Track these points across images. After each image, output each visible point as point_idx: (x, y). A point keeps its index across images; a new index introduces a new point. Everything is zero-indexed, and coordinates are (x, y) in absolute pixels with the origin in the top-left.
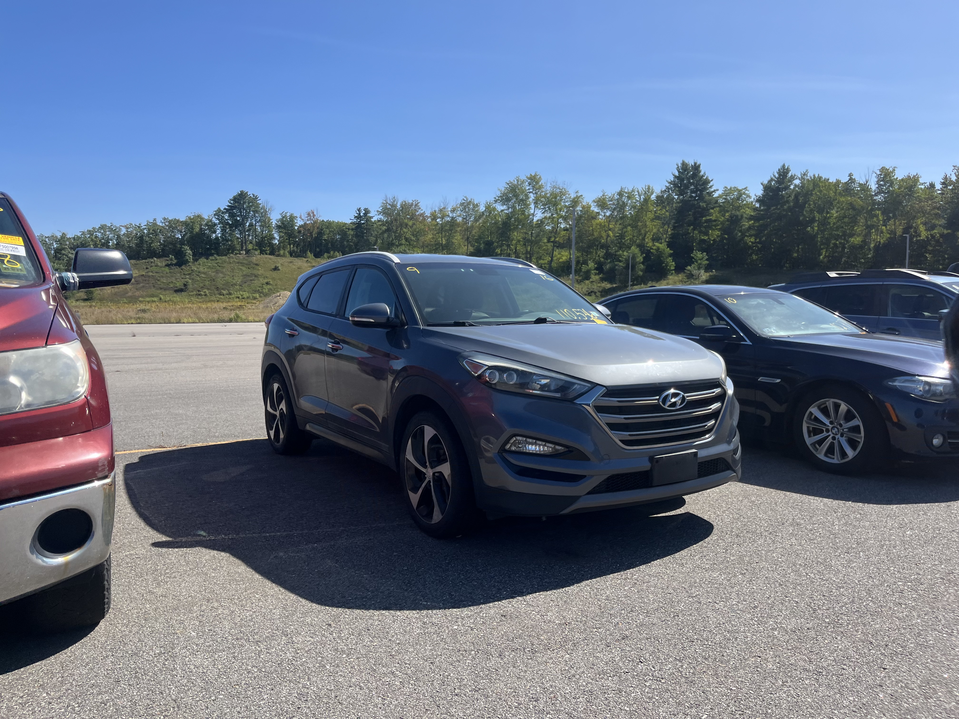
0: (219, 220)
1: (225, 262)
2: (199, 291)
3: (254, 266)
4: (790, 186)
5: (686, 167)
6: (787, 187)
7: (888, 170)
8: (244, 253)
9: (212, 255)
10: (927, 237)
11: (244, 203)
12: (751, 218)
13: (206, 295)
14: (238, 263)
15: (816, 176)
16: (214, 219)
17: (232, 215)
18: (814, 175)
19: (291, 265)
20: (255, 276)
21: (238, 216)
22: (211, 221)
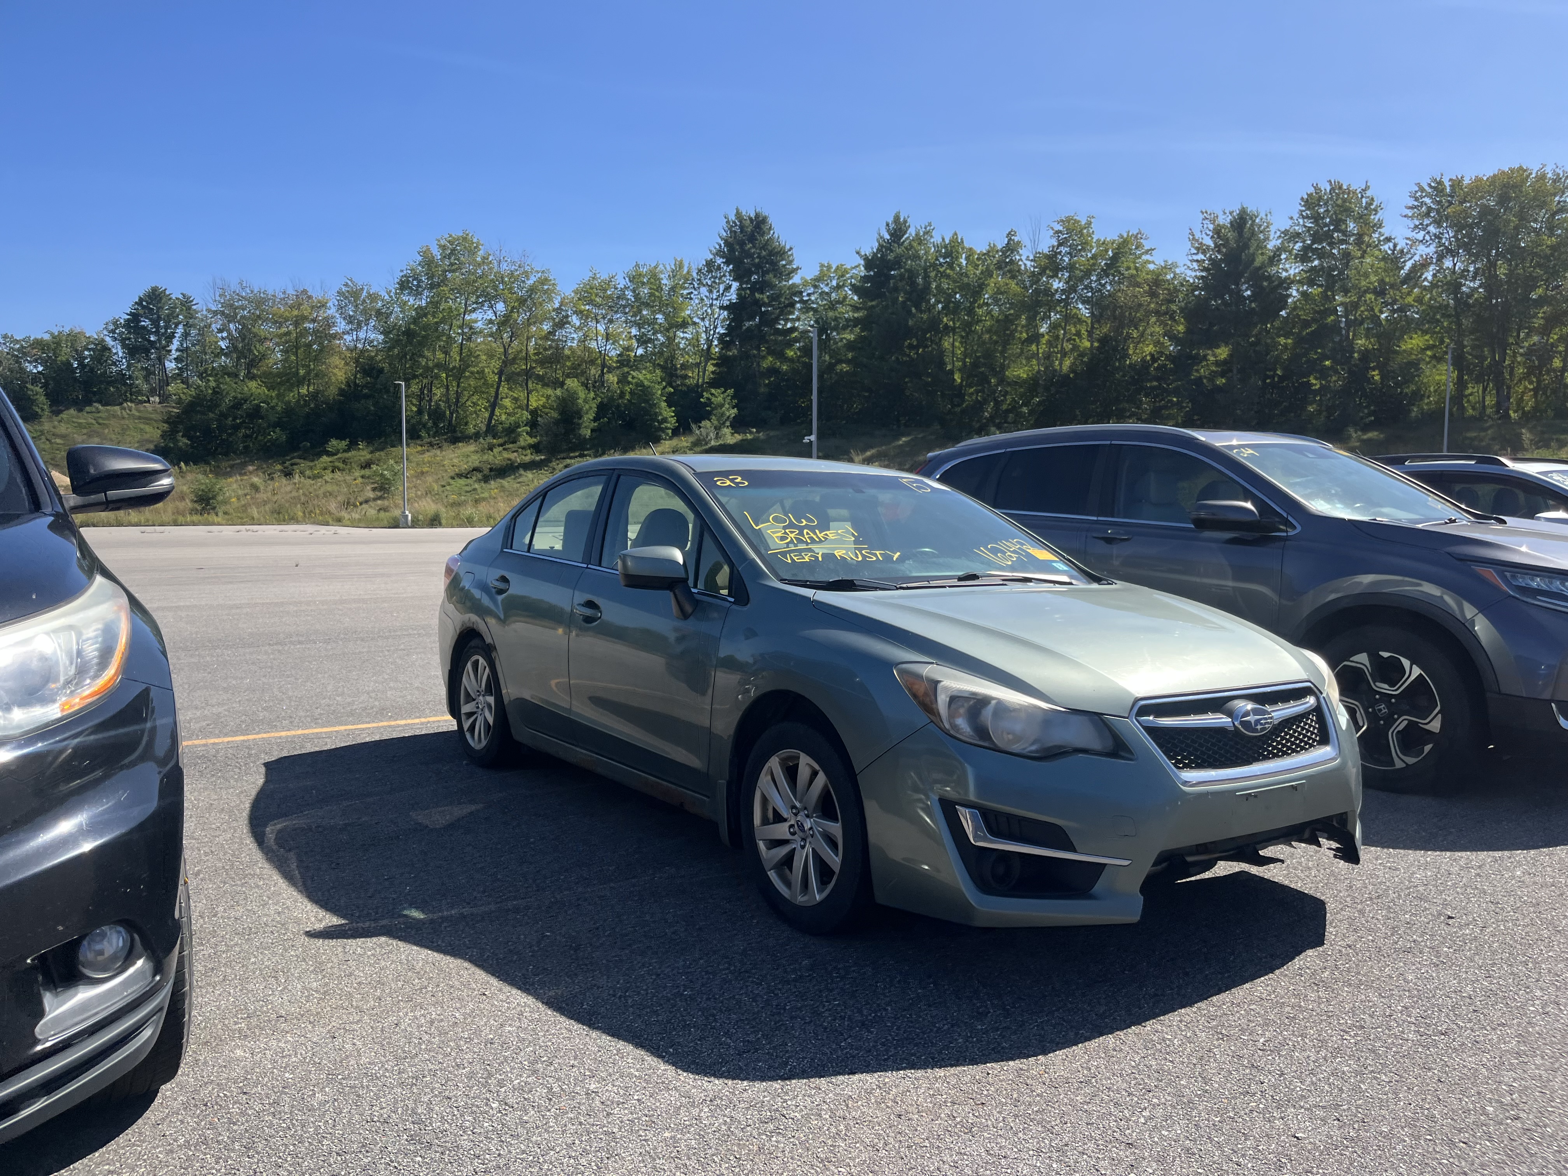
0: (117, 340)
1: (113, 416)
5: (742, 221)
7: (1076, 222)
8: (157, 399)
9: (89, 403)
11: (162, 308)
16: (108, 339)
17: (138, 332)
21: (152, 333)
22: (103, 340)
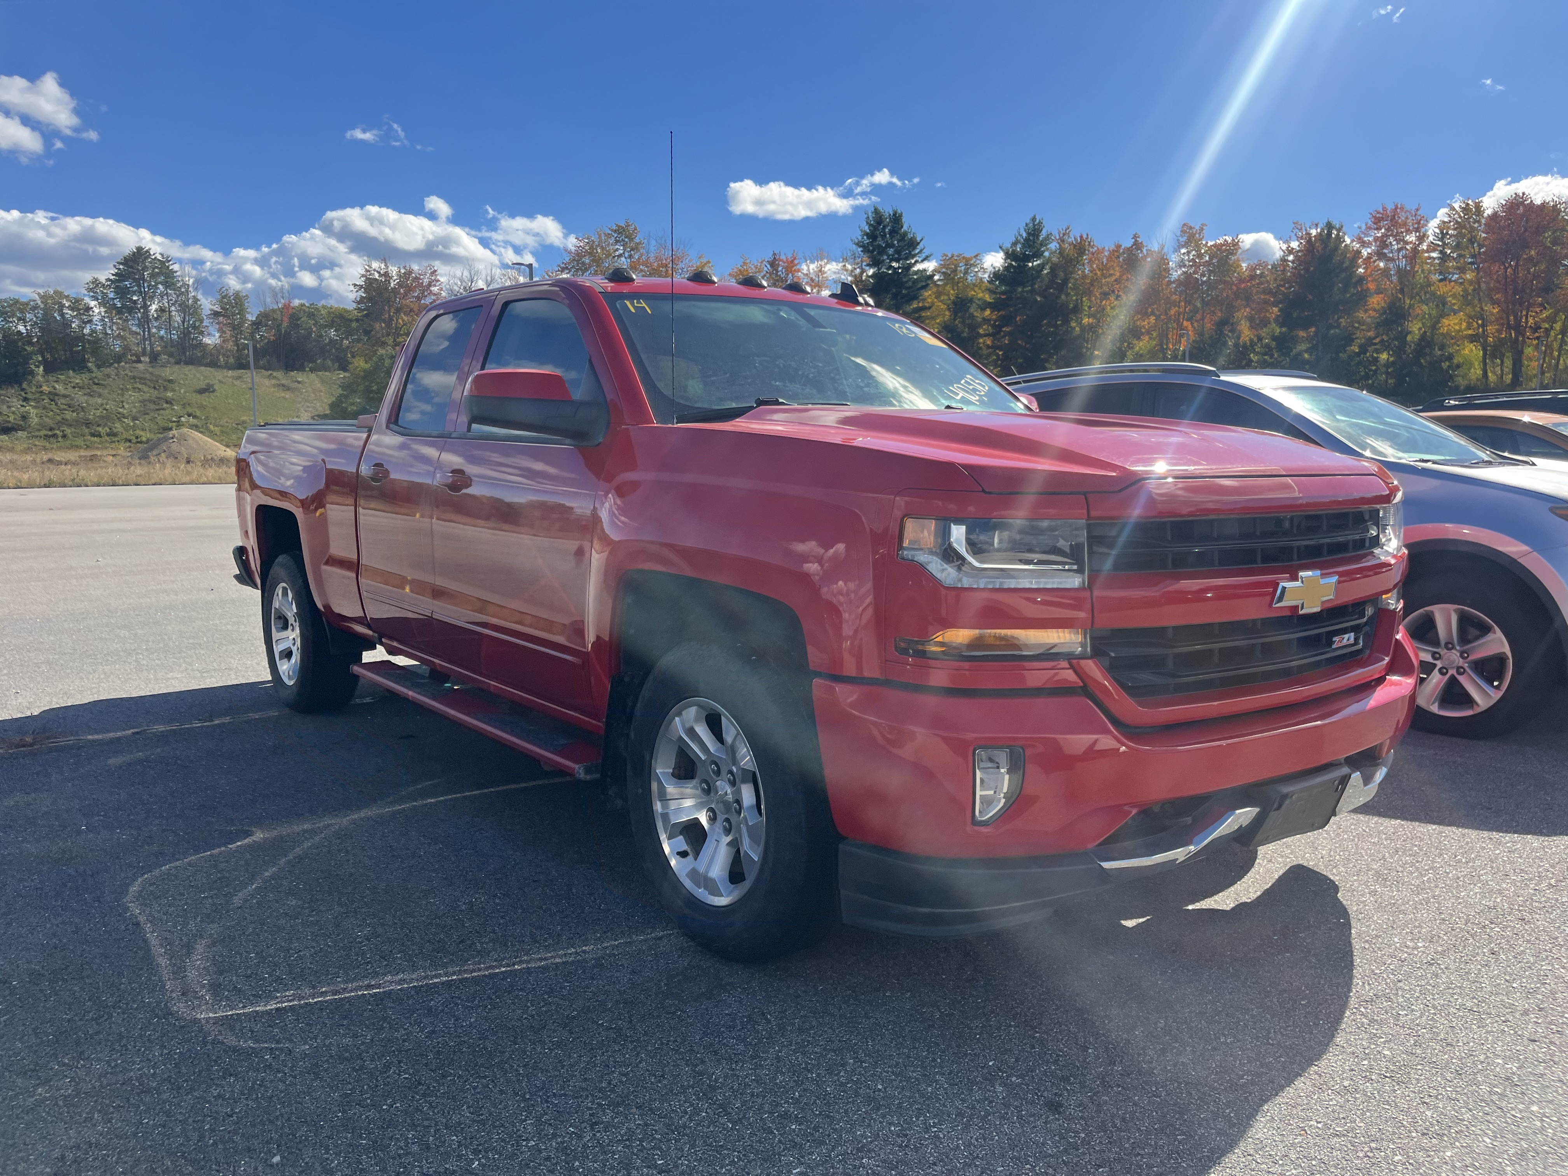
0: (97, 299)
1: (108, 376)
2: (51, 429)
3: (165, 383)
4: (1043, 252)
5: (881, 217)
6: (1038, 255)
7: (1191, 228)
8: (147, 359)
10: (1251, 340)
11: (145, 269)
12: (985, 306)
13: (64, 436)
14: (134, 378)
15: (1085, 236)
16: (87, 298)
17: (122, 293)
18: (1081, 237)
19: (237, 383)
20: (167, 402)
21: (134, 293)
22: (81, 301)
